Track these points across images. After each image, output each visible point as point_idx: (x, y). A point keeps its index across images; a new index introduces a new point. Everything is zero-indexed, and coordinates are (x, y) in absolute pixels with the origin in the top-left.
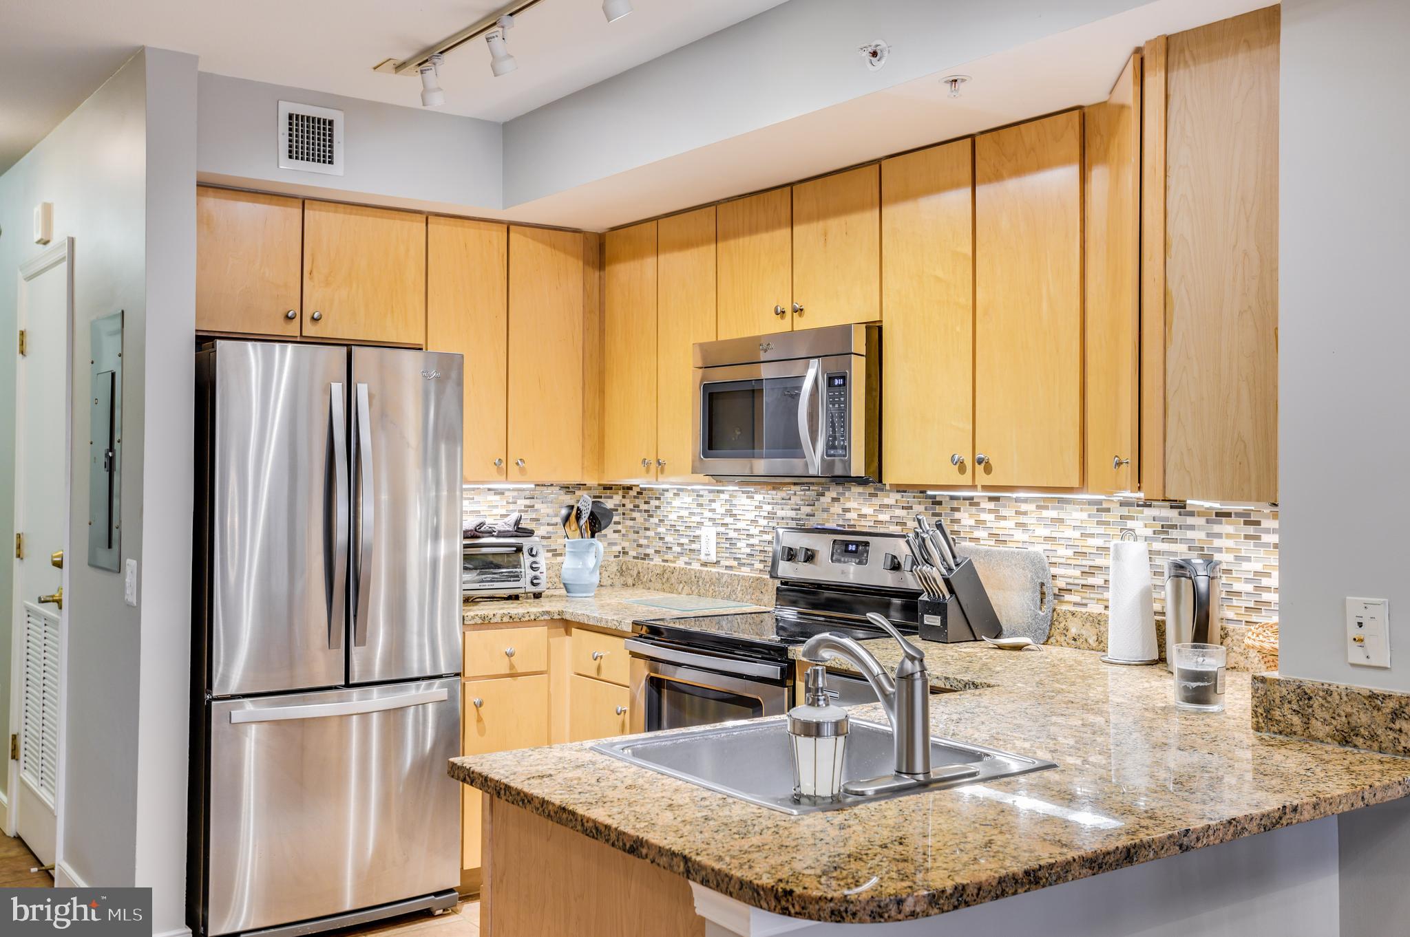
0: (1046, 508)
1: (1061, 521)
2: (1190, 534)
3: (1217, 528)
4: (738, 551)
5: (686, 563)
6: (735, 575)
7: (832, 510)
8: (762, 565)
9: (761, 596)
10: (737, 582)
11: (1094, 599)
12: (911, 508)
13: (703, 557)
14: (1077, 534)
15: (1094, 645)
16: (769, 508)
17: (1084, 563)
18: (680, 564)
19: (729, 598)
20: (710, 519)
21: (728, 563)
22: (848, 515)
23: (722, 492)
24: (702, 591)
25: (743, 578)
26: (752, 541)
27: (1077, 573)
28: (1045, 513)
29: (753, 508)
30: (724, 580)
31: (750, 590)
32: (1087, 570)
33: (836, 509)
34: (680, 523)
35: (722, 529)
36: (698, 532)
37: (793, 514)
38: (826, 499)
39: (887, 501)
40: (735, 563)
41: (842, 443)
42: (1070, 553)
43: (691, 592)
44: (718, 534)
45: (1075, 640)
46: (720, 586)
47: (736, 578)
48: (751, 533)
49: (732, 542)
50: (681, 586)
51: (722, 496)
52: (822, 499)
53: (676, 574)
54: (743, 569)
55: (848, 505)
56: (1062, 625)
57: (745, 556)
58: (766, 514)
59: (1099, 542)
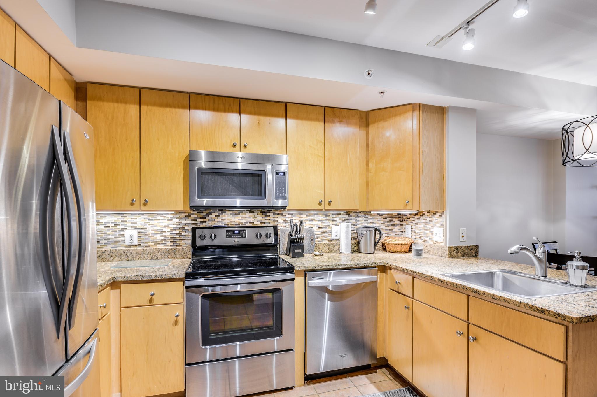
0: (310, 216)
1: (314, 219)
2: (351, 221)
3: (358, 219)
4: (155, 239)
5: (112, 247)
6: (156, 249)
7: (216, 220)
8: (173, 243)
9: (175, 255)
10: (157, 252)
11: (324, 239)
12: (256, 218)
13: (127, 243)
14: (320, 223)
15: (327, 251)
16: (178, 220)
17: (321, 230)
18: (108, 248)
19: (152, 258)
20: (132, 227)
21: (146, 245)
22: (225, 221)
23: (143, 214)
24: (130, 258)
25: (162, 249)
26: (164, 234)
27: (320, 233)
28: (309, 217)
29: (166, 221)
30: (148, 251)
31: (168, 254)
32: (322, 232)
33: (219, 219)
34: (107, 230)
35: (143, 231)
36: (122, 233)
37: (193, 222)
38: (213, 215)
39: (244, 216)
40: (153, 244)
41: (283, 195)
42: (317, 228)
43: (120, 260)
44: (139, 233)
45: (322, 251)
46: (145, 254)
47: (156, 250)
48: (164, 230)
49: (150, 236)
50: (112, 258)
51: (142, 216)
52: (210, 216)
53: (107, 253)
54: (158, 246)
55: (225, 218)
56: (318, 247)
57: (160, 241)
58: (175, 223)
59: (326, 224)
